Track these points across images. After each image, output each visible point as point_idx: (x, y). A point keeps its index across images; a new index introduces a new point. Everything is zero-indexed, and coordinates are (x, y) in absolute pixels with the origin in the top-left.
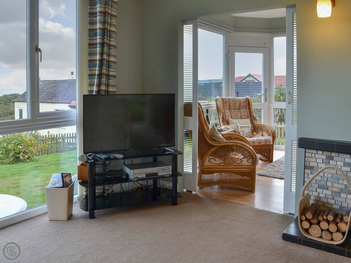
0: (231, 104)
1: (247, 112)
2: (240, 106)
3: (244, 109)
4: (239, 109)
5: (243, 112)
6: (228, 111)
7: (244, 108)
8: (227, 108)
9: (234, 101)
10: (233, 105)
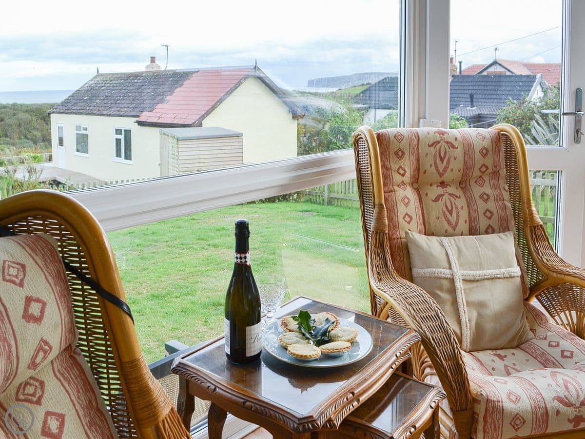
0: (427, 163)
1: (500, 199)
2: (467, 167)
3: (487, 184)
4: (463, 183)
5: (481, 197)
6: (409, 192)
7: (486, 178)
8: (407, 178)
9: (440, 144)
10: (436, 167)
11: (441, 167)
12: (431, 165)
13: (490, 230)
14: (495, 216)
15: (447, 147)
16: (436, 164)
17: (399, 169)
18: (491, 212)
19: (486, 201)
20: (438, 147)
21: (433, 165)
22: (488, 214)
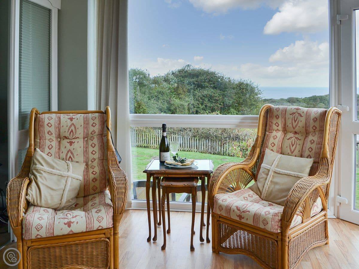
2: (307, 126)
3: (316, 136)
4: (308, 134)
5: (311, 141)
9: (295, 114)
10: (292, 124)
11: (294, 125)
12: (290, 123)
13: (309, 157)
14: (314, 151)
15: (298, 116)
16: (292, 123)
17: (276, 123)
18: (312, 149)
19: (312, 143)
20: (294, 115)
21: (291, 123)
22: (310, 150)
